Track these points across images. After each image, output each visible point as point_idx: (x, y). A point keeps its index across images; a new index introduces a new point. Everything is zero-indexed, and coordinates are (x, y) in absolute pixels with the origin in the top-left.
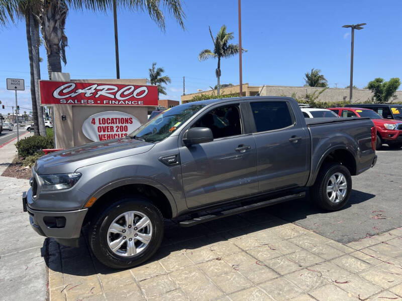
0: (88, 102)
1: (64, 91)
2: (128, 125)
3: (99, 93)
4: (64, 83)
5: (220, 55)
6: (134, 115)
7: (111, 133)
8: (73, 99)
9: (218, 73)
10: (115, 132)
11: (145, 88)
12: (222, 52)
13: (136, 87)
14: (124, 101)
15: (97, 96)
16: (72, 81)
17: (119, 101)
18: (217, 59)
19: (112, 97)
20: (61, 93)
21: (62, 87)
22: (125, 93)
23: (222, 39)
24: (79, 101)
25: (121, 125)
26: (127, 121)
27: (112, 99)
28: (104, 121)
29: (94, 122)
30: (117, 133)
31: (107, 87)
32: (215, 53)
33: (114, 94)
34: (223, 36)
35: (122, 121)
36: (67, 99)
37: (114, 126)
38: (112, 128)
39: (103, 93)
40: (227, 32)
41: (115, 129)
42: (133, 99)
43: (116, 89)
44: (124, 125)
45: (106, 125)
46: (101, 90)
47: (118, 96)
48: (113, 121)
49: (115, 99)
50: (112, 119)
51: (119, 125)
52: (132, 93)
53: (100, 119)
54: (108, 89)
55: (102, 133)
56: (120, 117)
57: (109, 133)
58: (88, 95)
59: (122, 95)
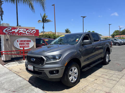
0: (16, 34)
1: (7, 30)
2: (30, 43)
3: (20, 31)
4: (7, 27)
5: (44, 22)
6: (31, 39)
7: (24, 45)
8: (11, 33)
9: (43, 28)
10: (25, 45)
11: (35, 30)
12: (45, 21)
13: (32, 30)
14: (28, 34)
15: (19, 32)
16: (10, 27)
17: (27, 34)
18: (43, 23)
19: (24, 33)
20: (6, 31)
21: (6, 29)
22: (29, 32)
23: (44, 17)
24: (13, 34)
25: (27, 42)
26: (29, 41)
27: (24, 34)
28: (22, 41)
29: (18, 41)
30: (26, 45)
31: (22, 29)
32: (42, 21)
33: (25, 32)
34: (45, 16)
35: (28, 41)
36: (8, 33)
37: (25, 43)
38: (24, 43)
39: (21, 31)
40: (46, 15)
41: (25, 44)
42: (31, 34)
43: (26, 30)
44: (28, 43)
45: (22, 42)
46: (21, 30)
47: (26, 33)
48: (24, 41)
49: (25, 34)
50: (24, 40)
51: (27, 43)
52: (31, 32)
53: (20, 40)
54: (23, 30)
55: (21, 45)
56: (27, 40)
57: (23, 45)
58: (16, 32)
59: (28, 32)
